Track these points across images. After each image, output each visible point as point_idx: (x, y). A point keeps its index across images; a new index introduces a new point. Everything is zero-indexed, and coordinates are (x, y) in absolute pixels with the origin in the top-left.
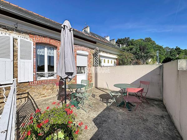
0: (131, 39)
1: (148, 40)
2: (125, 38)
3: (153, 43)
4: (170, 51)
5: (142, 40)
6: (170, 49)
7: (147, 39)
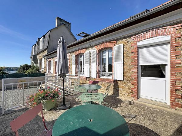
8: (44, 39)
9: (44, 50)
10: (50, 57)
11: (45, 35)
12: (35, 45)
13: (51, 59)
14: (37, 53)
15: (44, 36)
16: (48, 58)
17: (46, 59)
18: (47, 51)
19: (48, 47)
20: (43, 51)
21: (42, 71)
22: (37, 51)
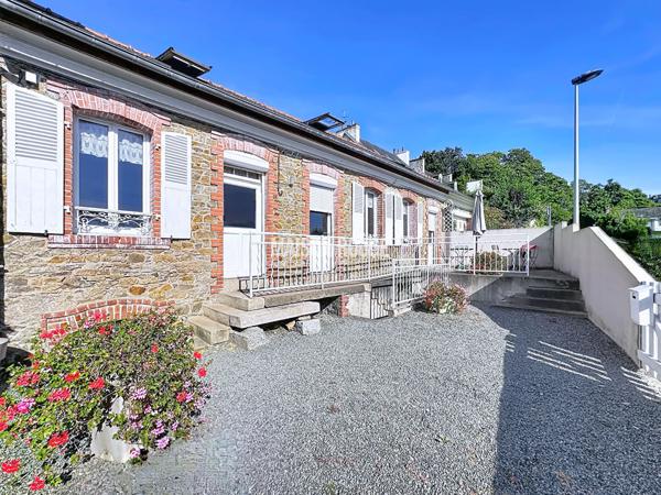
0: (464, 154)
1: (520, 157)
2: (448, 149)
3: (537, 169)
4: (590, 195)
5: (498, 155)
6: (588, 186)
7: (516, 152)
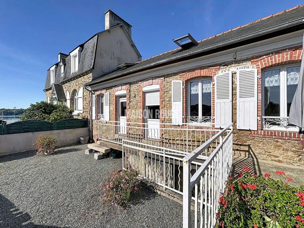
8: (80, 51)
9: (82, 74)
10: (100, 87)
11: (83, 44)
12: (57, 65)
13: (104, 91)
14: (61, 81)
15: (82, 46)
16: (95, 89)
17: (90, 91)
18: (91, 75)
19: (93, 68)
20: (79, 75)
21: (78, 115)
22: (62, 75)
